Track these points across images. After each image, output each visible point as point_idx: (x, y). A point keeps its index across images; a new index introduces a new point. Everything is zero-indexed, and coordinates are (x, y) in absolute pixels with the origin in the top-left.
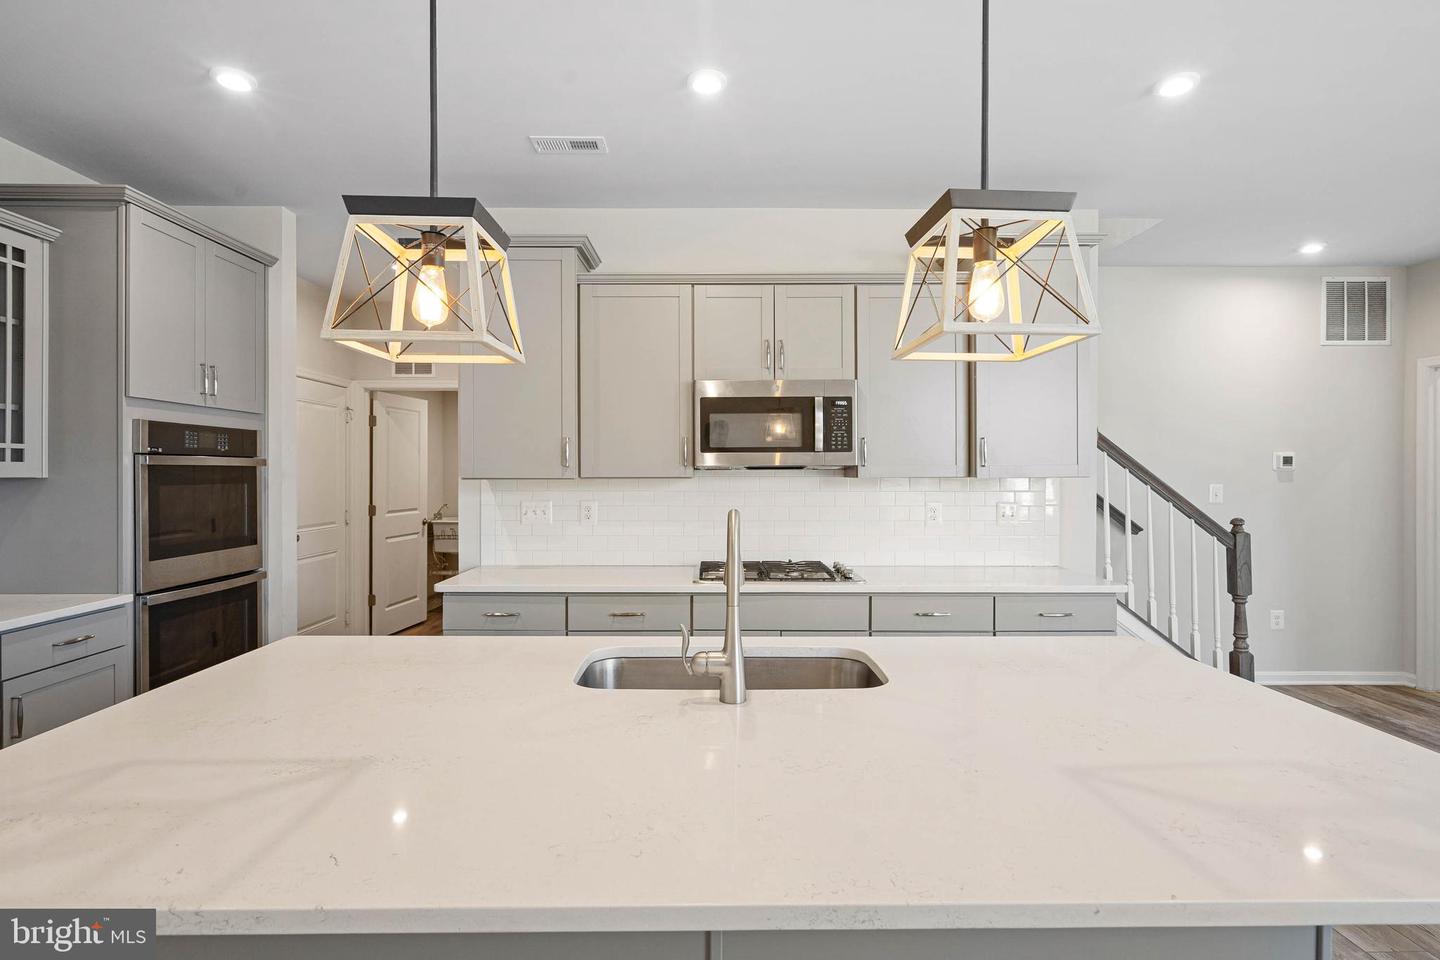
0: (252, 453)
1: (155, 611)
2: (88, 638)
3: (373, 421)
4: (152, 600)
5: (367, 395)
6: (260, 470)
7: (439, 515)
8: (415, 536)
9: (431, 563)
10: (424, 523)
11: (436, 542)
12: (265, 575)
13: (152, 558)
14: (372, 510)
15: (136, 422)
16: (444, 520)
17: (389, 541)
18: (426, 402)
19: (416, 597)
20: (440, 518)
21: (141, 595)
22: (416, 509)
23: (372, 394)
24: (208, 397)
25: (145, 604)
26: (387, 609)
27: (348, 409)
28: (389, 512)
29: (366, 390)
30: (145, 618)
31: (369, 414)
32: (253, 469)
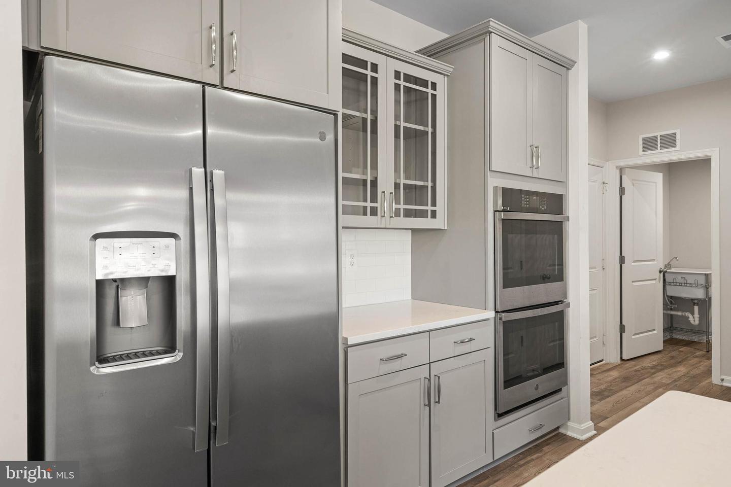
0: (560, 212)
1: (506, 324)
2: (471, 340)
3: (622, 191)
4: (506, 317)
5: (618, 171)
6: (565, 224)
7: (668, 266)
8: (654, 282)
9: (665, 303)
10: (660, 272)
11: (668, 288)
12: (568, 305)
13: (504, 287)
14: (622, 260)
15: (495, 188)
16: (673, 270)
17: (635, 284)
18: (662, 174)
19: (654, 330)
20: (670, 268)
21: (499, 312)
22: (654, 260)
23: (621, 170)
24: (535, 170)
25: (501, 319)
26: (634, 337)
27: (604, 183)
28: (635, 261)
29: (617, 167)
30: (500, 329)
31: (619, 186)
32: (560, 224)
